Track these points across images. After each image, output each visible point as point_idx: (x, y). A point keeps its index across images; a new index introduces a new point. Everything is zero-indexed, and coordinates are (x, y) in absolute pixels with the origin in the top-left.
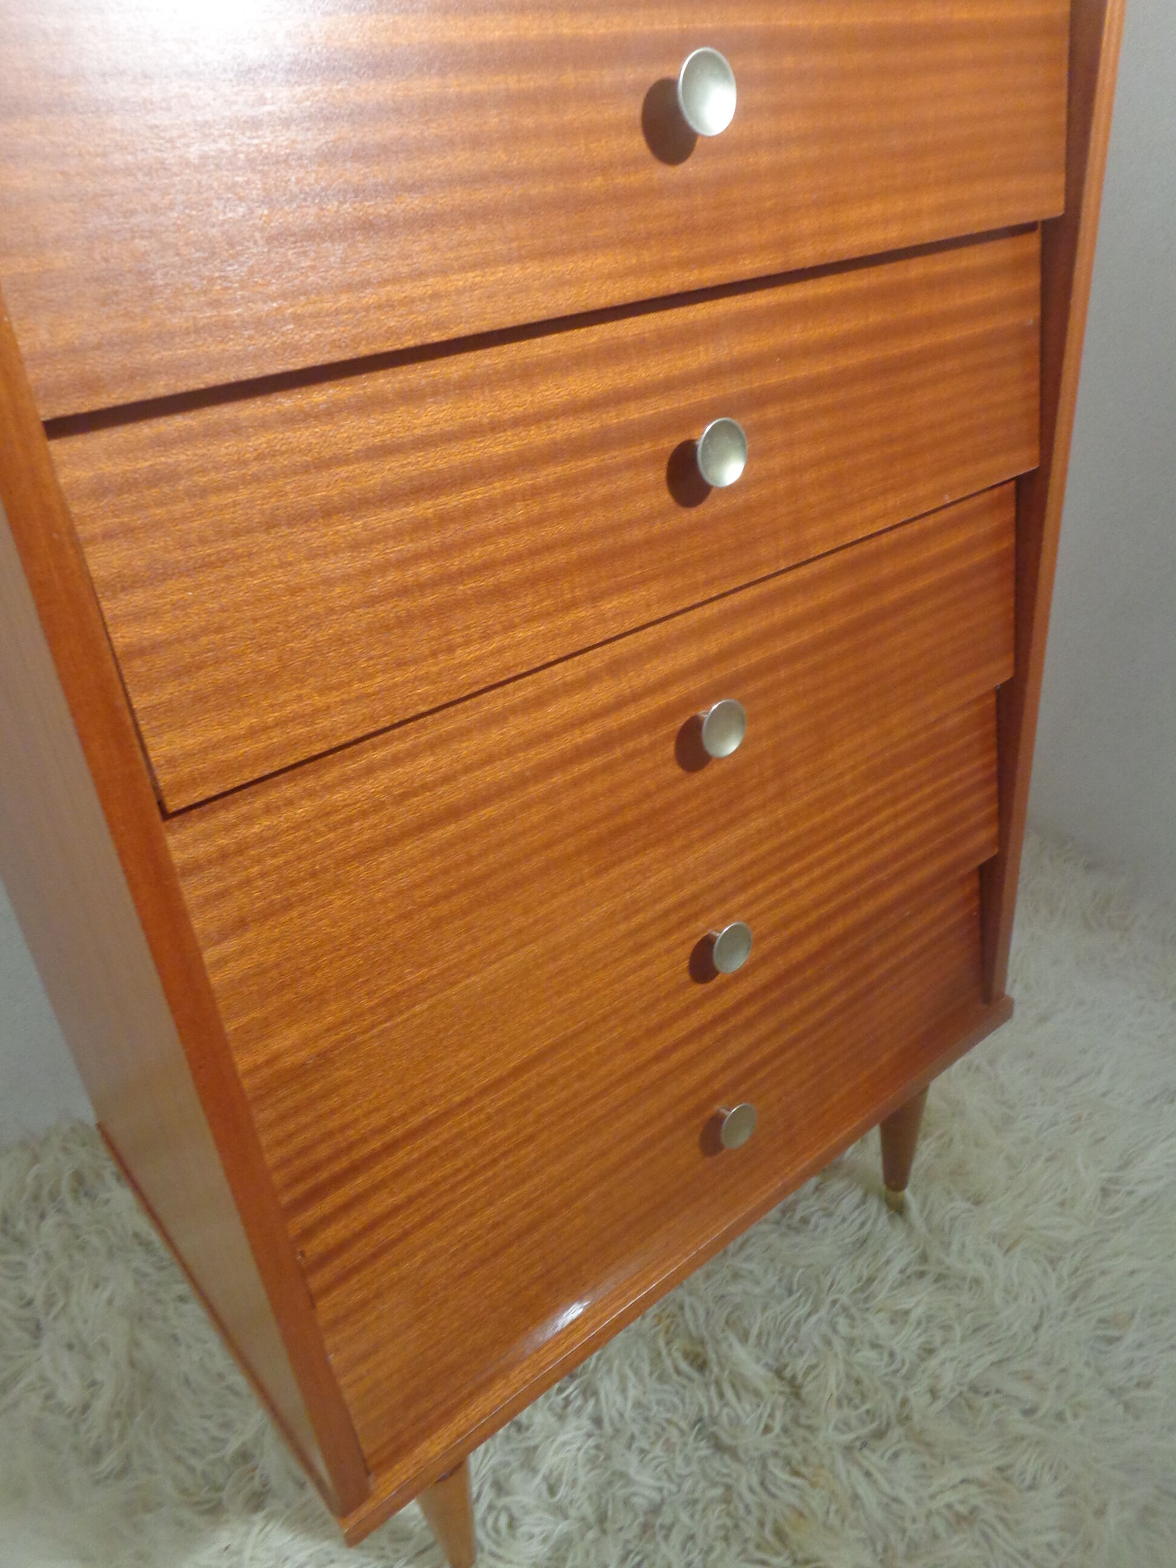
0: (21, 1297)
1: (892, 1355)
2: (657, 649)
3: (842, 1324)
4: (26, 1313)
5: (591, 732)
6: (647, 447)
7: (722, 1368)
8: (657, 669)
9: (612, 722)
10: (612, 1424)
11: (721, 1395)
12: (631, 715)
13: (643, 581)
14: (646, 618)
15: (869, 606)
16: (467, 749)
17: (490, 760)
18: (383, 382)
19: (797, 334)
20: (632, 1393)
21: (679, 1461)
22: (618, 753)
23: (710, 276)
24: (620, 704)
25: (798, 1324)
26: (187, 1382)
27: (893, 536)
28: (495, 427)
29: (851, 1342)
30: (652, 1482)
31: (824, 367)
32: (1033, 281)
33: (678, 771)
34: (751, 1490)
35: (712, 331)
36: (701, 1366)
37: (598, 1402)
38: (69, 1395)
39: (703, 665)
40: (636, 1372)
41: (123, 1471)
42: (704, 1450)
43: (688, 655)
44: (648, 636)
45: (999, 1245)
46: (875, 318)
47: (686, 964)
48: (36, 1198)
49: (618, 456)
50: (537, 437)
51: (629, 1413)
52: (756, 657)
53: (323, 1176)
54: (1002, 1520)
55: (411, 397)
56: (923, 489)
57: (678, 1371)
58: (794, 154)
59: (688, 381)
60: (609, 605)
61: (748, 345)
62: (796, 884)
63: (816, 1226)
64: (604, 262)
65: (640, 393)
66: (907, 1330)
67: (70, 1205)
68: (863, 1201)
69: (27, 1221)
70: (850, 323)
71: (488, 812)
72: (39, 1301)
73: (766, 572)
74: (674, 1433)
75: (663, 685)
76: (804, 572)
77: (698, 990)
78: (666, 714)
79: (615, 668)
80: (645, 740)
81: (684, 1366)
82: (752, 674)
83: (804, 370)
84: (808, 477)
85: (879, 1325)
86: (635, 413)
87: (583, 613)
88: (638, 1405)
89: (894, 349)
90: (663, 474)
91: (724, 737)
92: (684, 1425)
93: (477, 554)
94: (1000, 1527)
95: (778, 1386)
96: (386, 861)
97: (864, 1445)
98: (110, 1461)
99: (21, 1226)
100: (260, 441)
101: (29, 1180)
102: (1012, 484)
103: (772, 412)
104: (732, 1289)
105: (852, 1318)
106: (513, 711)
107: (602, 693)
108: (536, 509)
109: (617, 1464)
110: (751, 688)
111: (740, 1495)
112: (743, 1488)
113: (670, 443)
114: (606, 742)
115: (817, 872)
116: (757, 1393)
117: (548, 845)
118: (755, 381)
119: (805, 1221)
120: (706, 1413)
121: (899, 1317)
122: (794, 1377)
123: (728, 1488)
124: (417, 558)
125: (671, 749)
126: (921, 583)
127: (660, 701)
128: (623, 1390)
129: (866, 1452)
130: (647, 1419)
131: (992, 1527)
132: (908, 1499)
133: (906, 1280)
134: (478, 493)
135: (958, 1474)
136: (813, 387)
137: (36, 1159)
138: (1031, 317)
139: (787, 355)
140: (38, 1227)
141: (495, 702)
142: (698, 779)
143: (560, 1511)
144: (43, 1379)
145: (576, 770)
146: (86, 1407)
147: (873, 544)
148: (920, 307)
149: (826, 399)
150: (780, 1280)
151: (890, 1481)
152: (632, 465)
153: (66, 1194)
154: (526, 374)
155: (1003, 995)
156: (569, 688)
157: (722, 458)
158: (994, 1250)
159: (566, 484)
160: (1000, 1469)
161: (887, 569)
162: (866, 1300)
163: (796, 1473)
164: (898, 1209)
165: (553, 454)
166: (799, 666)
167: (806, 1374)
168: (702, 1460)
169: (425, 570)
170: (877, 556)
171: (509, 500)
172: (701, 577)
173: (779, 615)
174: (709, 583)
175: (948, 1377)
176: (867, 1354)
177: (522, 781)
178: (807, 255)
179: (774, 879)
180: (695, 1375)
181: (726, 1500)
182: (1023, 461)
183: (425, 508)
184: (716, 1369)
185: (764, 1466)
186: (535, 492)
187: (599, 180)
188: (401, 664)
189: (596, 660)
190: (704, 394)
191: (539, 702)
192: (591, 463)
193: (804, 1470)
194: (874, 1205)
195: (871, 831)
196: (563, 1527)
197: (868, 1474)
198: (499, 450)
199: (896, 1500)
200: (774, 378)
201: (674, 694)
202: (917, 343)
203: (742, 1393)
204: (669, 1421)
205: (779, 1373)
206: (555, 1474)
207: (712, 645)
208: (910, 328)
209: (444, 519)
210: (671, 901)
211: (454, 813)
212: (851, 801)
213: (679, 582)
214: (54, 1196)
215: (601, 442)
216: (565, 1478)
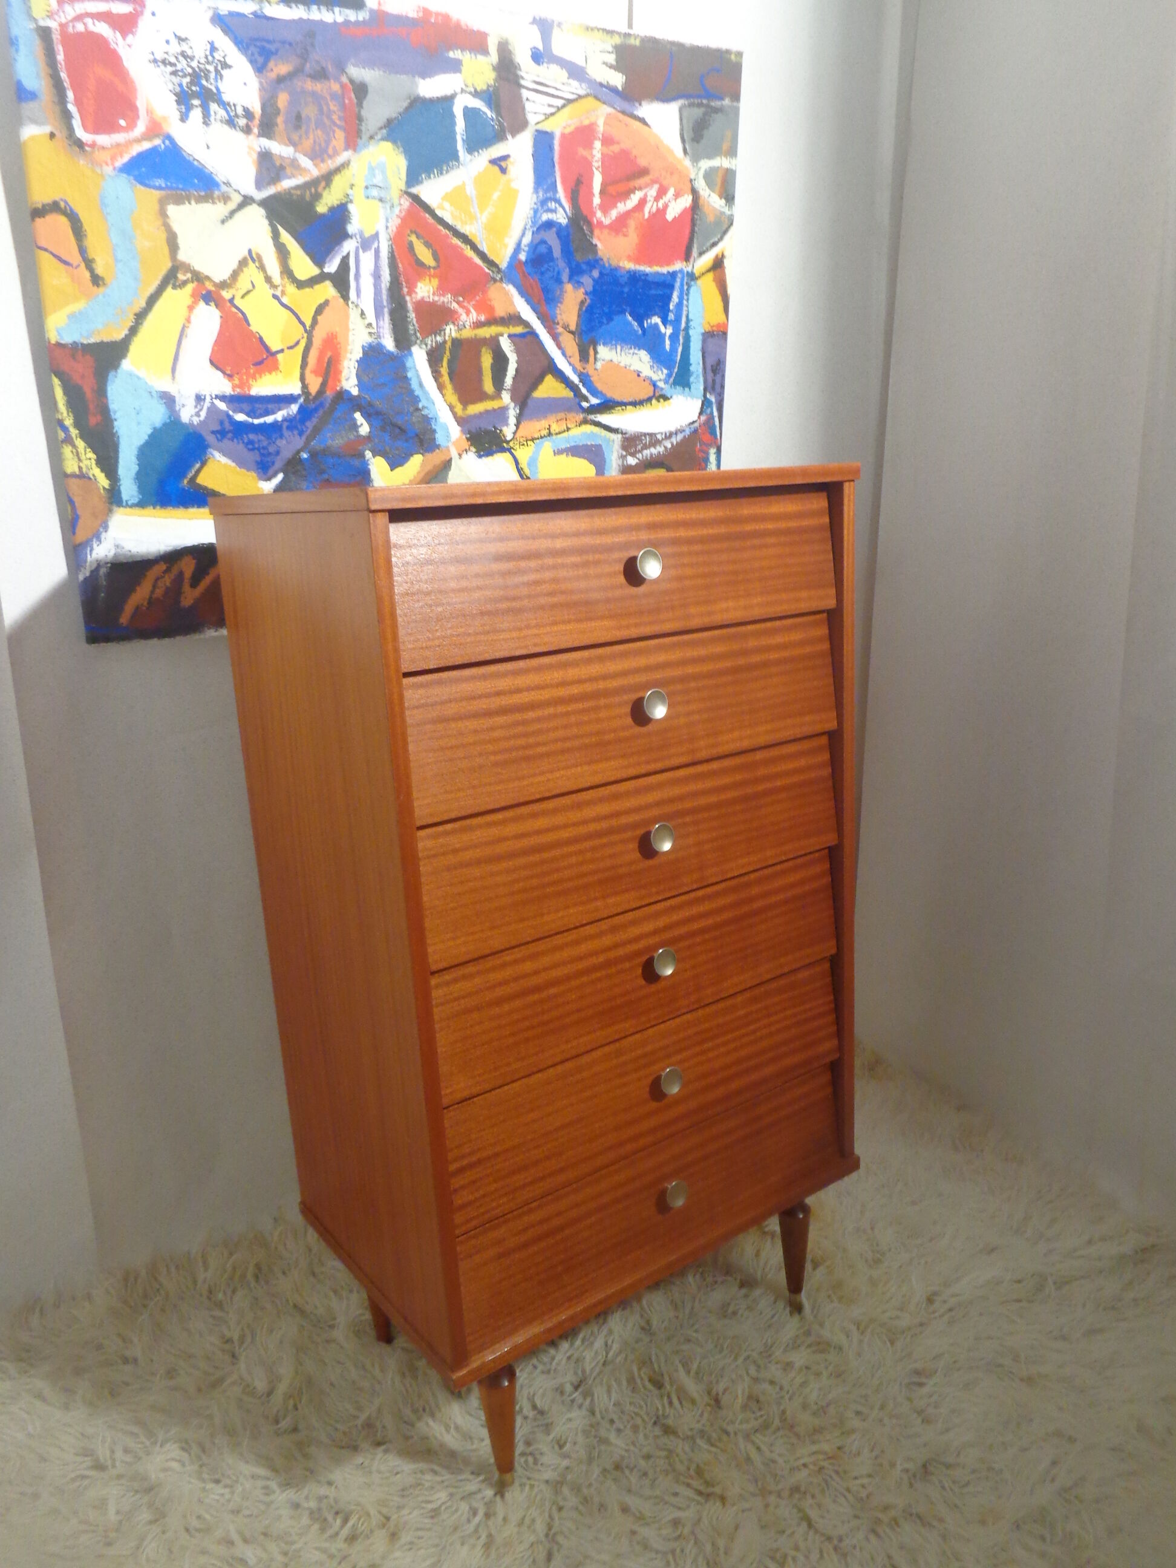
0: (223, 1336)
1: (781, 1388)
2: (634, 923)
3: (753, 1371)
4: (227, 1347)
5: (601, 959)
6: (629, 834)
7: (672, 1385)
8: (635, 931)
9: (612, 955)
10: (601, 1412)
11: (671, 1403)
12: (621, 952)
13: (627, 890)
14: (627, 907)
15: (746, 909)
16: (546, 960)
17: (555, 966)
18: (524, 810)
19: (699, 786)
20: (614, 1395)
21: (641, 1436)
22: (613, 970)
23: (659, 766)
24: (616, 946)
25: (723, 1369)
26: (332, 1384)
27: (757, 874)
28: (565, 826)
29: (756, 1380)
30: (623, 1445)
31: (713, 799)
32: (826, 756)
33: (643, 982)
34: (686, 1453)
35: (660, 786)
36: (658, 1385)
37: (592, 1400)
38: (261, 1385)
39: (655, 932)
40: (619, 1384)
41: (295, 1430)
42: (657, 1431)
43: (648, 927)
44: (630, 916)
45: (858, 1329)
46: (738, 777)
47: (648, 1089)
48: (231, 1278)
49: (615, 838)
50: (582, 830)
51: (611, 1407)
52: (682, 930)
53: (465, 1162)
54: (837, 1472)
55: (534, 816)
56: (769, 853)
57: (644, 1387)
58: (696, 717)
59: (648, 807)
60: (611, 901)
61: (677, 791)
62: (711, 1055)
63: (742, 1316)
64: (613, 763)
65: (628, 812)
66: (793, 1374)
67: (253, 1284)
68: (775, 1302)
69: (225, 1293)
70: (726, 780)
71: (552, 991)
72: (236, 1337)
73: (686, 889)
74: (639, 1421)
75: (637, 939)
76: (709, 890)
77: (654, 1105)
78: (638, 954)
79: (614, 929)
80: (627, 965)
81: (647, 1383)
82: (681, 938)
83: (703, 801)
84: (707, 847)
85: (774, 1371)
86: (624, 820)
87: (599, 903)
88: (617, 1404)
89: (749, 790)
90: (637, 845)
91: (665, 966)
92: (646, 1418)
93: (556, 876)
94: (835, 1476)
95: (706, 1399)
96: (506, 1007)
97: (756, 1431)
98: (284, 1424)
99: (220, 1296)
100: (478, 833)
101: (229, 1266)
102: (826, 851)
103: (688, 819)
104: (685, 1347)
105: (759, 1367)
106: (567, 945)
107: (607, 940)
108: (580, 859)
109: (603, 1433)
110: (682, 944)
111: (677, 1455)
112: (679, 1450)
113: (640, 832)
114: (609, 963)
115: (722, 1050)
116: (693, 1402)
117: (578, 1011)
118: (679, 806)
119: (735, 1313)
120: (661, 1412)
121: (788, 1366)
122: (717, 1394)
123: (670, 1451)
124: (532, 877)
125: (640, 971)
126: (774, 899)
127: (635, 947)
128: (609, 1392)
129: (758, 1435)
130: (623, 1412)
131: (831, 1477)
132: (780, 1461)
133: (794, 1345)
134: (557, 852)
135: (814, 1448)
136: (708, 808)
137: (231, 1254)
138: (826, 772)
139: (695, 794)
140: (231, 1298)
141: (559, 940)
142: (654, 988)
143: (566, 1456)
144: (242, 1379)
145: (594, 976)
146: (270, 1393)
147: (746, 879)
148: (762, 772)
149: (715, 813)
150: (716, 1346)
151: (771, 1452)
152: (623, 841)
153: (250, 1276)
154: (579, 806)
155: (853, 1153)
156: (591, 937)
157: (662, 840)
158: (854, 1328)
159: (593, 849)
160: (839, 1448)
161: (755, 891)
162: (770, 1356)
163: (712, 1445)
164: (797, 1308)
165: (590, 836)
166: (707, 936)
167: (725, 1391)
168: (656, 1437)
169: (535, 882)
170: (748, 885)
171: (570, 855)
172: (654, 890)
173: (695, 910)
174: (658, 893)
175: (813, 1397)
176: (766, 1386)
177: (568, 978)
178: (703, 754)
179: (697, 1049)
180: (655, 1392)
181: (667, 1457)
182: (831, 839)
183: (536, 858)
184: (668, 1387)
185: (695, 1442)
186: (581, 852)
187: (613, 735)
188: (522, 920)
189: (604, 925)
190: (655, 812)
191: (577, 942)
192: (604, 840)
193: (718, 1444)
194: (781, 1305)
195: (754, 1032)
196: (565, 1463)
197: (758, 1449)
198: (567, 835)
199: (774, 1461)
200: (688, 805)
201: (642, 944)
202: (761, 788)
203: (684, 1403)
204: (637, 1414)
205: (709, 1393)
206: (564, 1438)
207: (661, 923)
208: (757, 781)
209: (543, 862)
210: (639, 1052)
211: (537, 989)
212: (742, 1012)
213: (643, 892)
214: (243, 1276)
215: (610, 831)
216: (569, 1440)
